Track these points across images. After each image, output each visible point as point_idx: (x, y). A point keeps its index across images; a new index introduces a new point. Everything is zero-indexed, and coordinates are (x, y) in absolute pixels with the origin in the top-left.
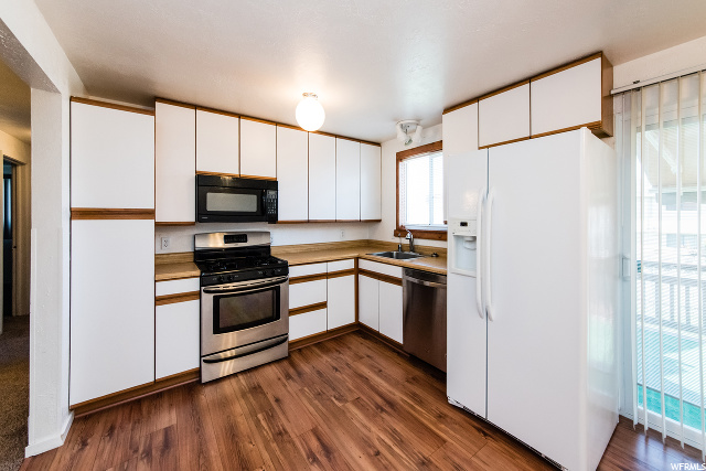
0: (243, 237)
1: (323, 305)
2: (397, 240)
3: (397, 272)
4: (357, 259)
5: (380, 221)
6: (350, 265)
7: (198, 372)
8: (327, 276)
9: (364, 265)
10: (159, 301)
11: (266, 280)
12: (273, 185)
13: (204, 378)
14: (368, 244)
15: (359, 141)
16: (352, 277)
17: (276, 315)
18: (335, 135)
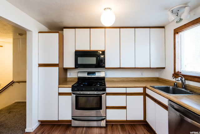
1: (125, 108)
2: (174, 80)
4: (145, 88)
5: (164, 68)
6: (141, 90)
7: (70, 121)
8: (126, 94)
10: (60, 94)
11: (96, 93)
12: (103, 53)
13: (73, 125)
14: (158, 80)
15: (150, 27)
16: (142, 97)
17: (100, 108)
18: (135, 28)
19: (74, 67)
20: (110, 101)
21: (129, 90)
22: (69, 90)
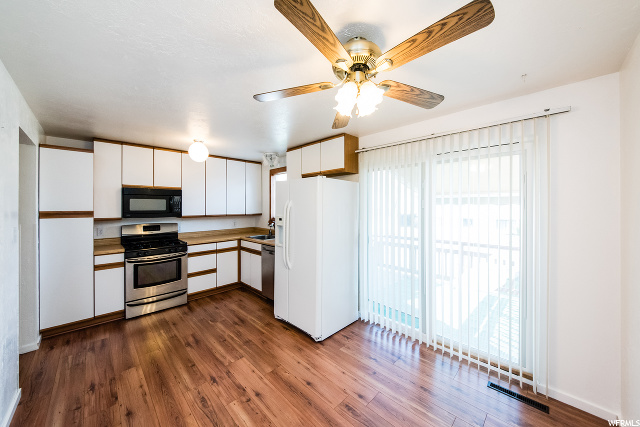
0: (157, 227)
1: (214, 271)
3: (258, 247)
4: (239, 241)
5: (261, 214)
6: (234, 244)
7: (124, 312)
8: (217, 251)
9: (244, 244)
10: (97, 268)
12: (178, 192)
13: (128, 316)
14: (254, 230)
15: (245, 161)
16: (236, 252)
17: (179, 277)
18: (226, 158)
19: (120, 216)
20: (193, 264)
21: (221, 246)
22: (120, 258)
